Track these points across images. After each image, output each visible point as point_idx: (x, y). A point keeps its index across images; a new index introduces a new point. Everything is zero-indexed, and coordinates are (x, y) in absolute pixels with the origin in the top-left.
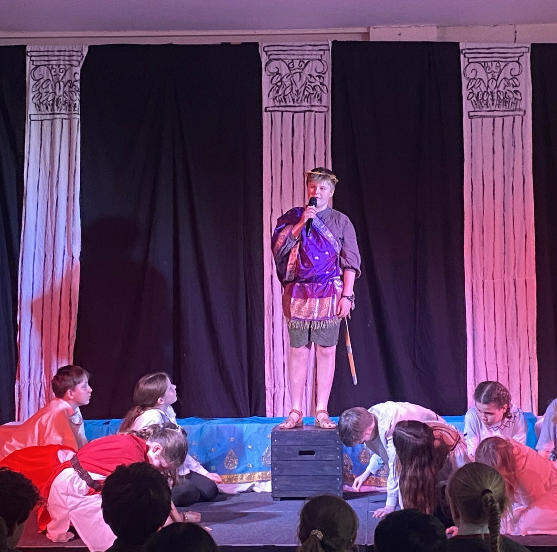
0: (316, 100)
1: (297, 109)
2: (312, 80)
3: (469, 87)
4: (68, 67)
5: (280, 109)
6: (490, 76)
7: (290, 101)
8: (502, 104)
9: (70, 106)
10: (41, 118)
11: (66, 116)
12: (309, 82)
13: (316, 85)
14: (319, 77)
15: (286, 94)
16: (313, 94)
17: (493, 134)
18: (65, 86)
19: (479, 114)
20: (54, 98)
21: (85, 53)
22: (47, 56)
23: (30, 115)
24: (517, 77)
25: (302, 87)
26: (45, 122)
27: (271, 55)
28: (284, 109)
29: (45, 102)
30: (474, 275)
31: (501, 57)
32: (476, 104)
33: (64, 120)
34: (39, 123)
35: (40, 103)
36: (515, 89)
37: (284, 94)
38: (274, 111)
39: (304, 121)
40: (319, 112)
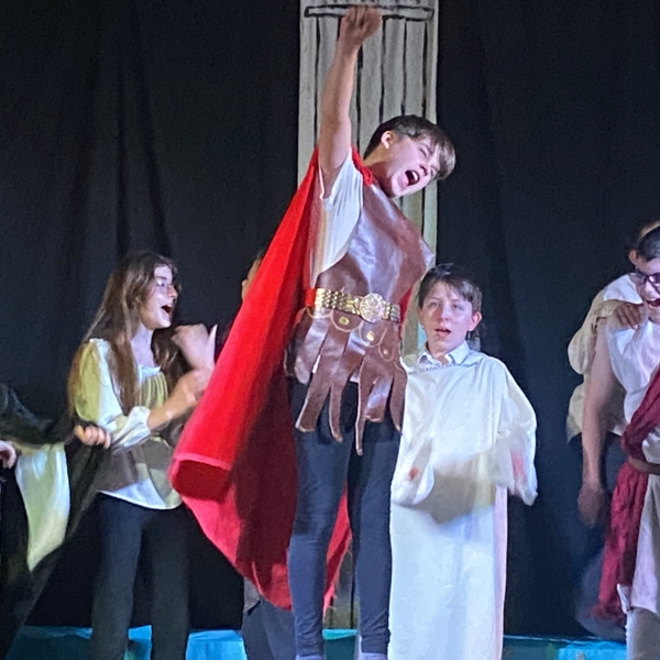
5: (336, 11)
28: (342, 12)
38: (323, 15)
39: (384, 38)
40: (414, 20)
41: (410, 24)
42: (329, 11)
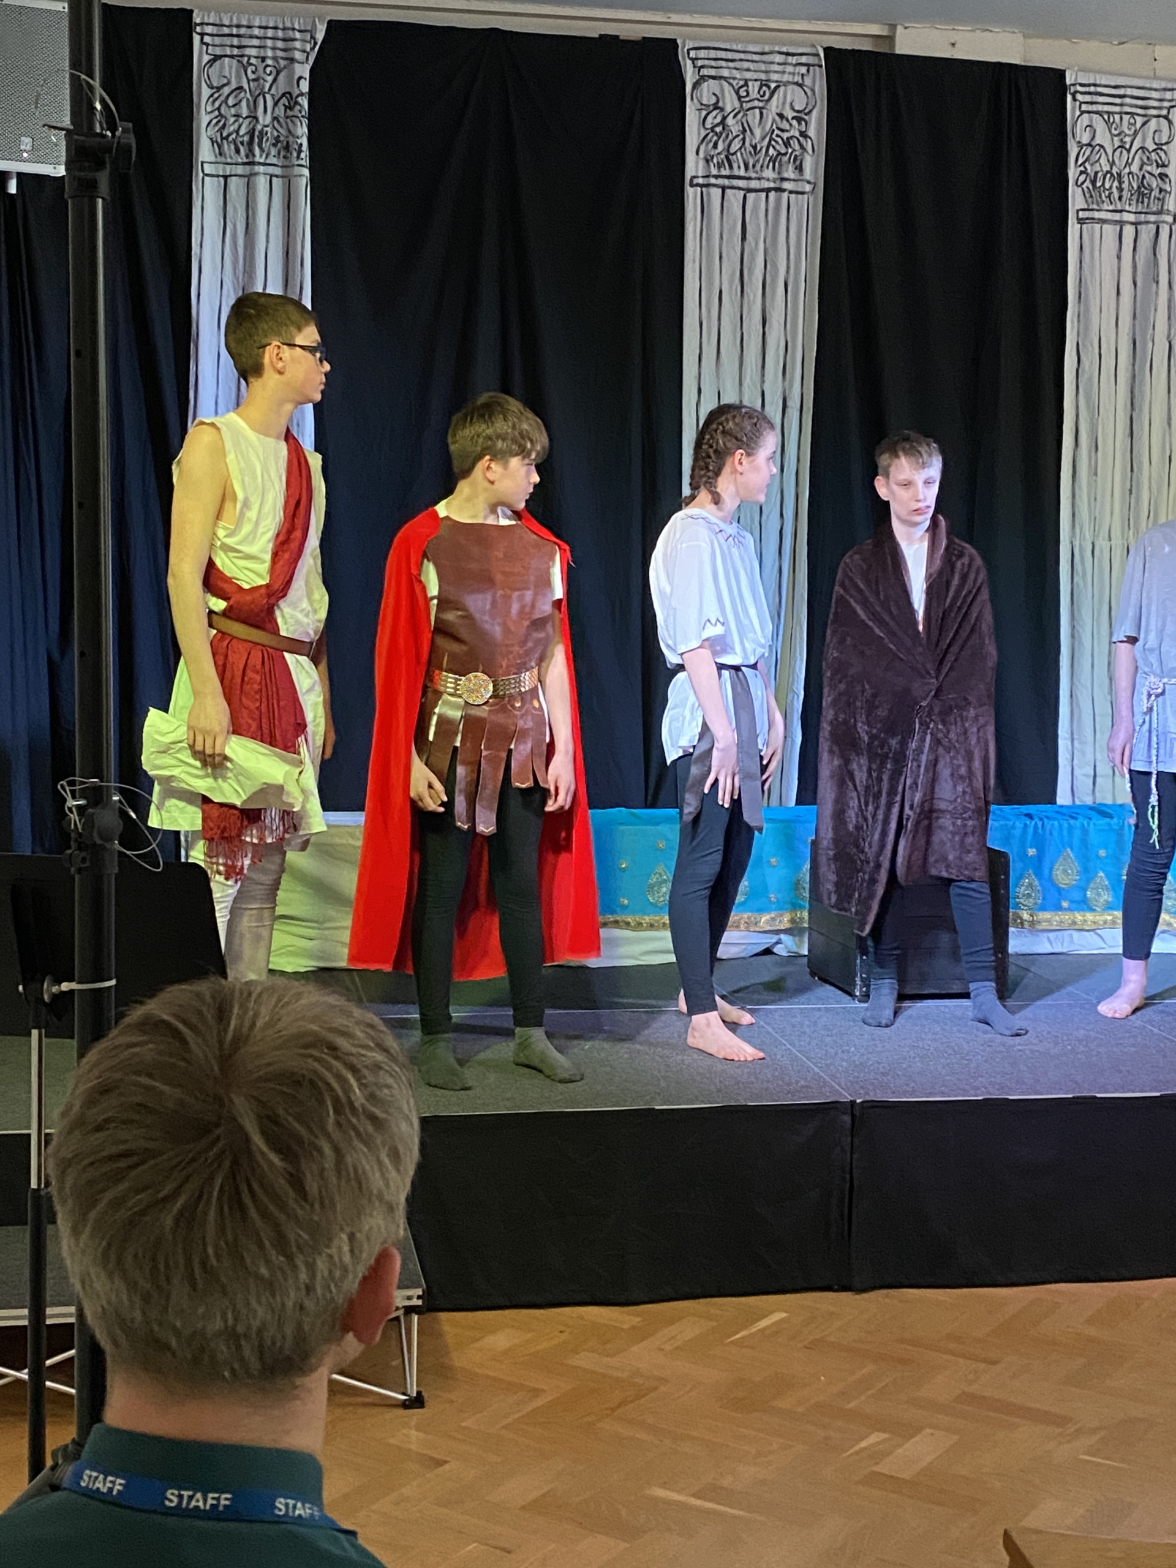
0: (791, 167)
1: (754, 184)
2: (785, 125)
3: (1080, 162)
4: (282, 63)
5: (720, 181)
6: (1117, 144)
7: (739, 167)
8: (1135, 197)
9: (287, 148)
10: (224, 170)
11: (278, 171)
12: (778, 128)
13: (792, 137)
14: (799, 120)
15: (732, 151)
16: (785, 154)
17: (1119, 257)
18: (276, 104)
19: (1097, 215)
20: (254, 130)
21: (320, 36)
22: (238, 36)
23: (202, 163)
24: (1164, 147)
25: (763, 139)
26: (233, 181)
27: (702, 67)
28: (726, 182)
29: (234, 136)
30: (1078, 530)
31: (1137, 106)
32: (1091, 196)
33: (274, 179)
34: (219, 182)
35: (222, 138)
36: (1160, 170)
37: (728, 150)
38: (708, 185)
39: (767, 210)
40: (797, 193)
41: (793, 196)
42: (713, 181)
